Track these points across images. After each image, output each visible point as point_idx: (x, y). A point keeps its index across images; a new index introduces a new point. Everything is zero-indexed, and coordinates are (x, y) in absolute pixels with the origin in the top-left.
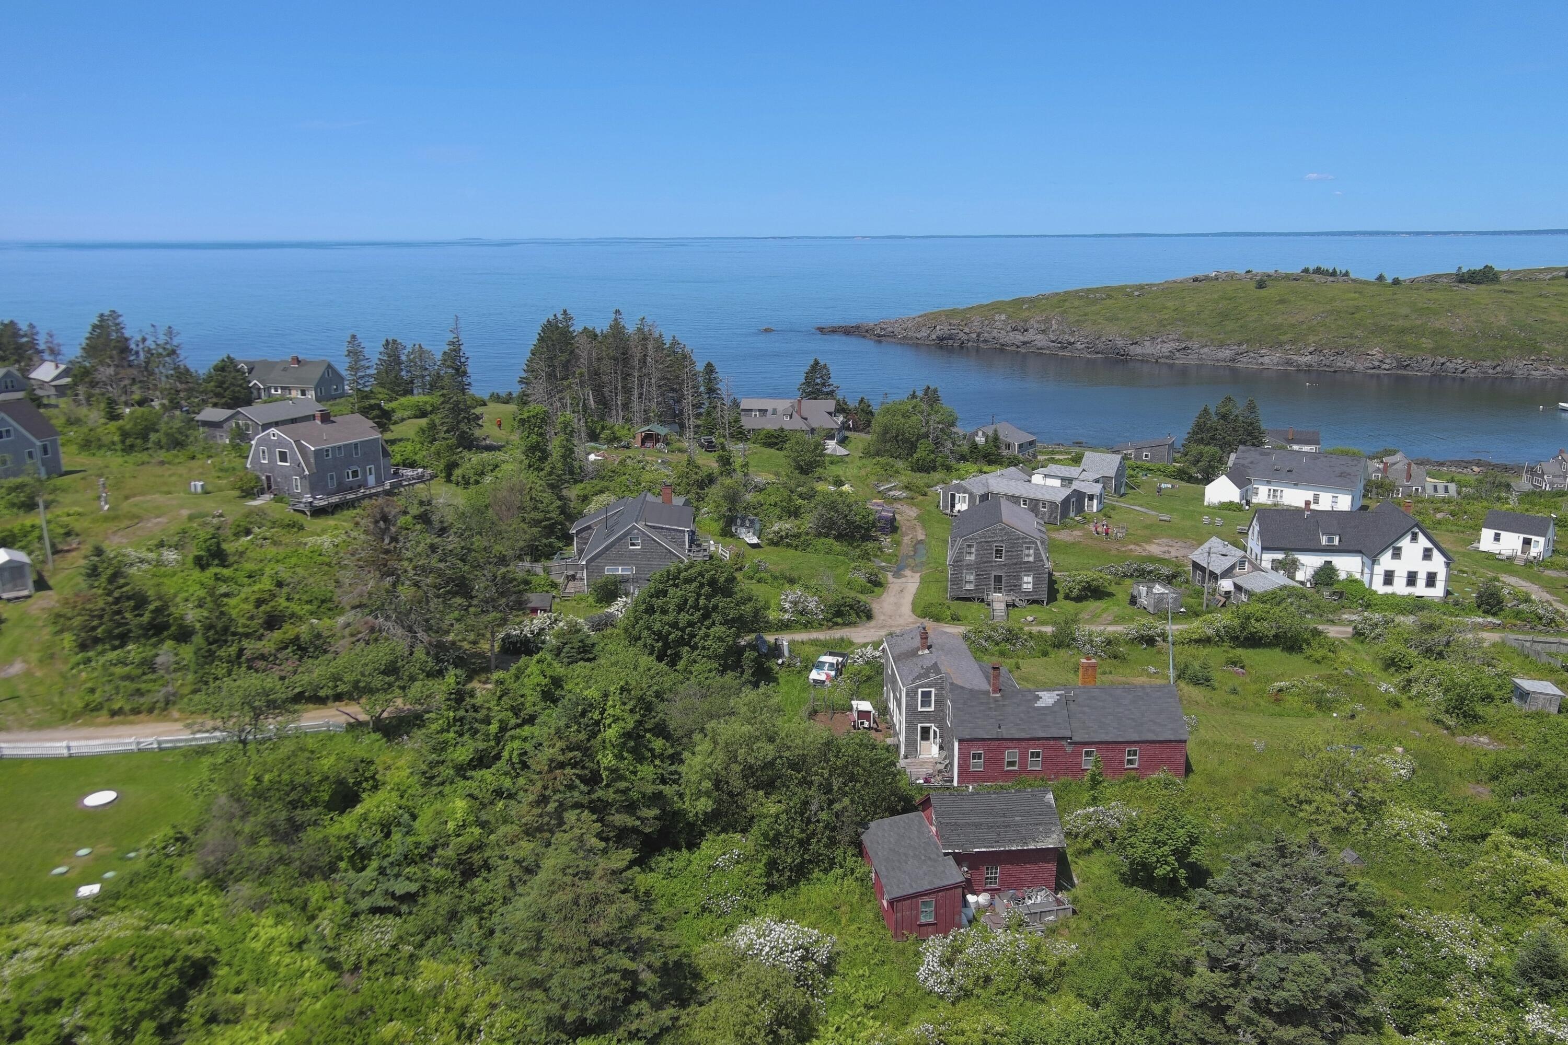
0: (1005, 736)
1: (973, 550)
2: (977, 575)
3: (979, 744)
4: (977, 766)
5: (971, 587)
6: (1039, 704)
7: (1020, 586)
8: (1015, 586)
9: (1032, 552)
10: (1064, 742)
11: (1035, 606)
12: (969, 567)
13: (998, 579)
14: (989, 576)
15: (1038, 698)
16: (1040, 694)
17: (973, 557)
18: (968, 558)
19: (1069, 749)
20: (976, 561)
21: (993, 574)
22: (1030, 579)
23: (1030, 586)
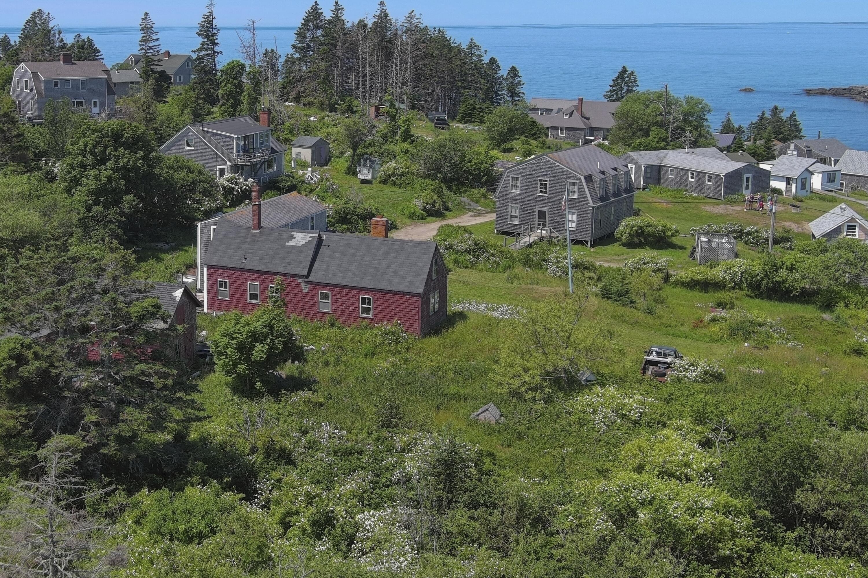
0: (247, 267)
1: (519, 183)
2: (523, 210)
3: (225, 272)
4: (224, 294)
5: (515, 222)
6: (291, 243)
7: (564, 224)
8: (559, 223)
9: (576, 189)
10: (300, 281)
11: (578, 247)
12: (514, 200)
13: (542, 215)
14: (534, 211)
15: (293, 237)
16: (295, 234)
17: (518, 191)
18: (514, 191)
19: (306, 288)
20: (521, 195)
21: (537, 209)
22: (574, 217)
23: (574, 225)
